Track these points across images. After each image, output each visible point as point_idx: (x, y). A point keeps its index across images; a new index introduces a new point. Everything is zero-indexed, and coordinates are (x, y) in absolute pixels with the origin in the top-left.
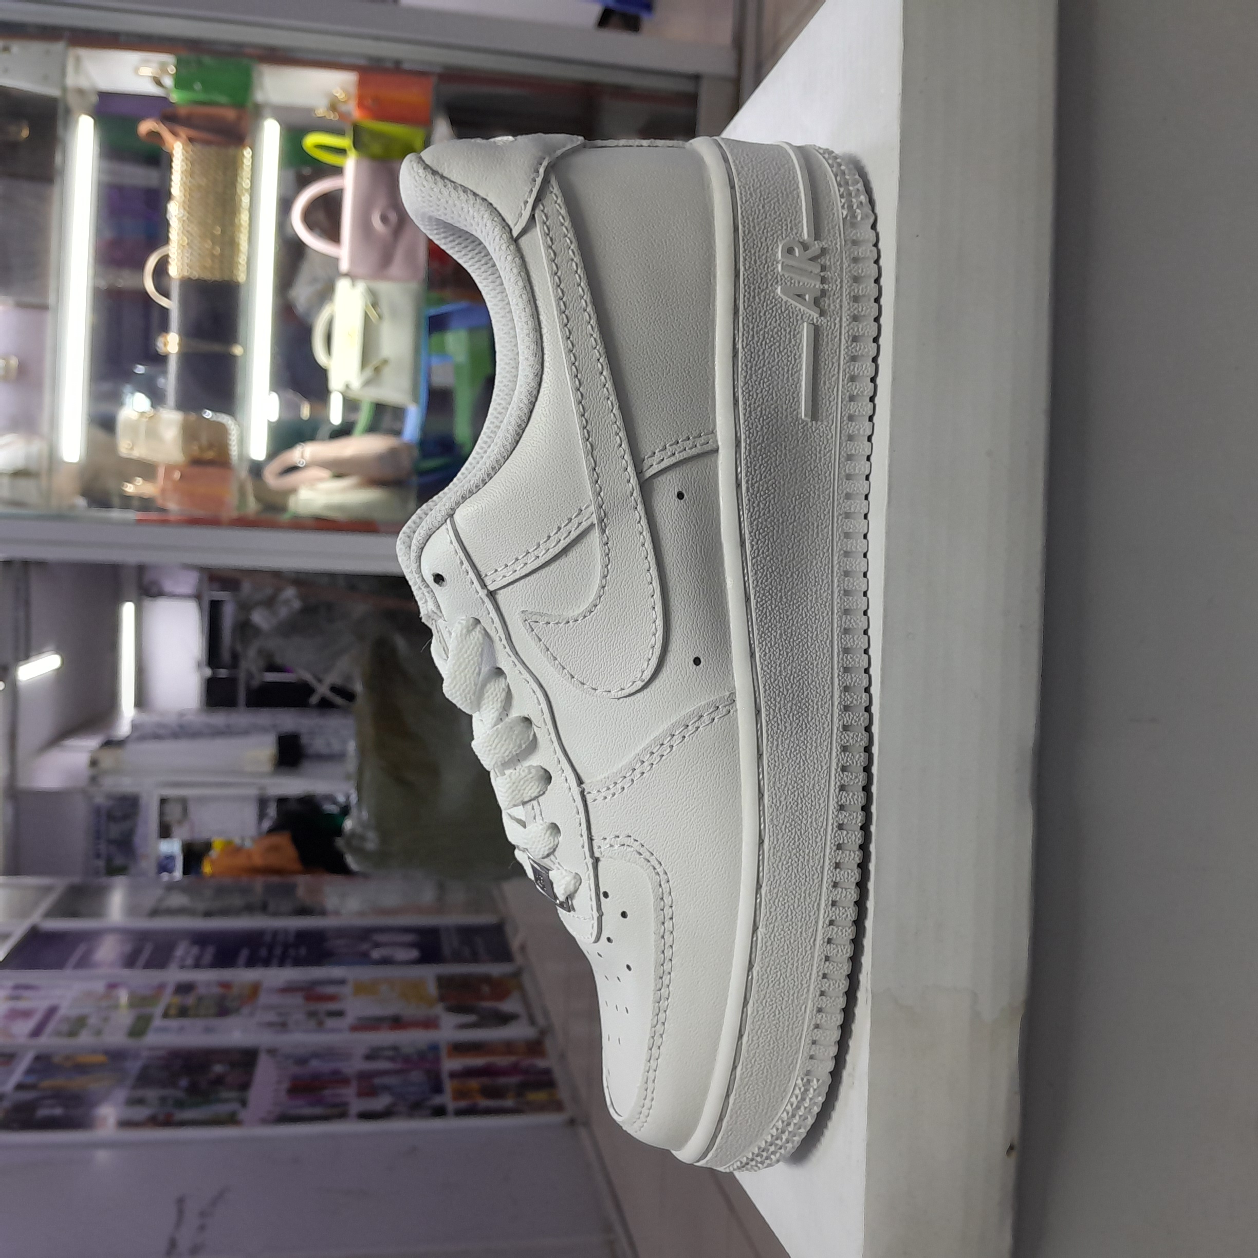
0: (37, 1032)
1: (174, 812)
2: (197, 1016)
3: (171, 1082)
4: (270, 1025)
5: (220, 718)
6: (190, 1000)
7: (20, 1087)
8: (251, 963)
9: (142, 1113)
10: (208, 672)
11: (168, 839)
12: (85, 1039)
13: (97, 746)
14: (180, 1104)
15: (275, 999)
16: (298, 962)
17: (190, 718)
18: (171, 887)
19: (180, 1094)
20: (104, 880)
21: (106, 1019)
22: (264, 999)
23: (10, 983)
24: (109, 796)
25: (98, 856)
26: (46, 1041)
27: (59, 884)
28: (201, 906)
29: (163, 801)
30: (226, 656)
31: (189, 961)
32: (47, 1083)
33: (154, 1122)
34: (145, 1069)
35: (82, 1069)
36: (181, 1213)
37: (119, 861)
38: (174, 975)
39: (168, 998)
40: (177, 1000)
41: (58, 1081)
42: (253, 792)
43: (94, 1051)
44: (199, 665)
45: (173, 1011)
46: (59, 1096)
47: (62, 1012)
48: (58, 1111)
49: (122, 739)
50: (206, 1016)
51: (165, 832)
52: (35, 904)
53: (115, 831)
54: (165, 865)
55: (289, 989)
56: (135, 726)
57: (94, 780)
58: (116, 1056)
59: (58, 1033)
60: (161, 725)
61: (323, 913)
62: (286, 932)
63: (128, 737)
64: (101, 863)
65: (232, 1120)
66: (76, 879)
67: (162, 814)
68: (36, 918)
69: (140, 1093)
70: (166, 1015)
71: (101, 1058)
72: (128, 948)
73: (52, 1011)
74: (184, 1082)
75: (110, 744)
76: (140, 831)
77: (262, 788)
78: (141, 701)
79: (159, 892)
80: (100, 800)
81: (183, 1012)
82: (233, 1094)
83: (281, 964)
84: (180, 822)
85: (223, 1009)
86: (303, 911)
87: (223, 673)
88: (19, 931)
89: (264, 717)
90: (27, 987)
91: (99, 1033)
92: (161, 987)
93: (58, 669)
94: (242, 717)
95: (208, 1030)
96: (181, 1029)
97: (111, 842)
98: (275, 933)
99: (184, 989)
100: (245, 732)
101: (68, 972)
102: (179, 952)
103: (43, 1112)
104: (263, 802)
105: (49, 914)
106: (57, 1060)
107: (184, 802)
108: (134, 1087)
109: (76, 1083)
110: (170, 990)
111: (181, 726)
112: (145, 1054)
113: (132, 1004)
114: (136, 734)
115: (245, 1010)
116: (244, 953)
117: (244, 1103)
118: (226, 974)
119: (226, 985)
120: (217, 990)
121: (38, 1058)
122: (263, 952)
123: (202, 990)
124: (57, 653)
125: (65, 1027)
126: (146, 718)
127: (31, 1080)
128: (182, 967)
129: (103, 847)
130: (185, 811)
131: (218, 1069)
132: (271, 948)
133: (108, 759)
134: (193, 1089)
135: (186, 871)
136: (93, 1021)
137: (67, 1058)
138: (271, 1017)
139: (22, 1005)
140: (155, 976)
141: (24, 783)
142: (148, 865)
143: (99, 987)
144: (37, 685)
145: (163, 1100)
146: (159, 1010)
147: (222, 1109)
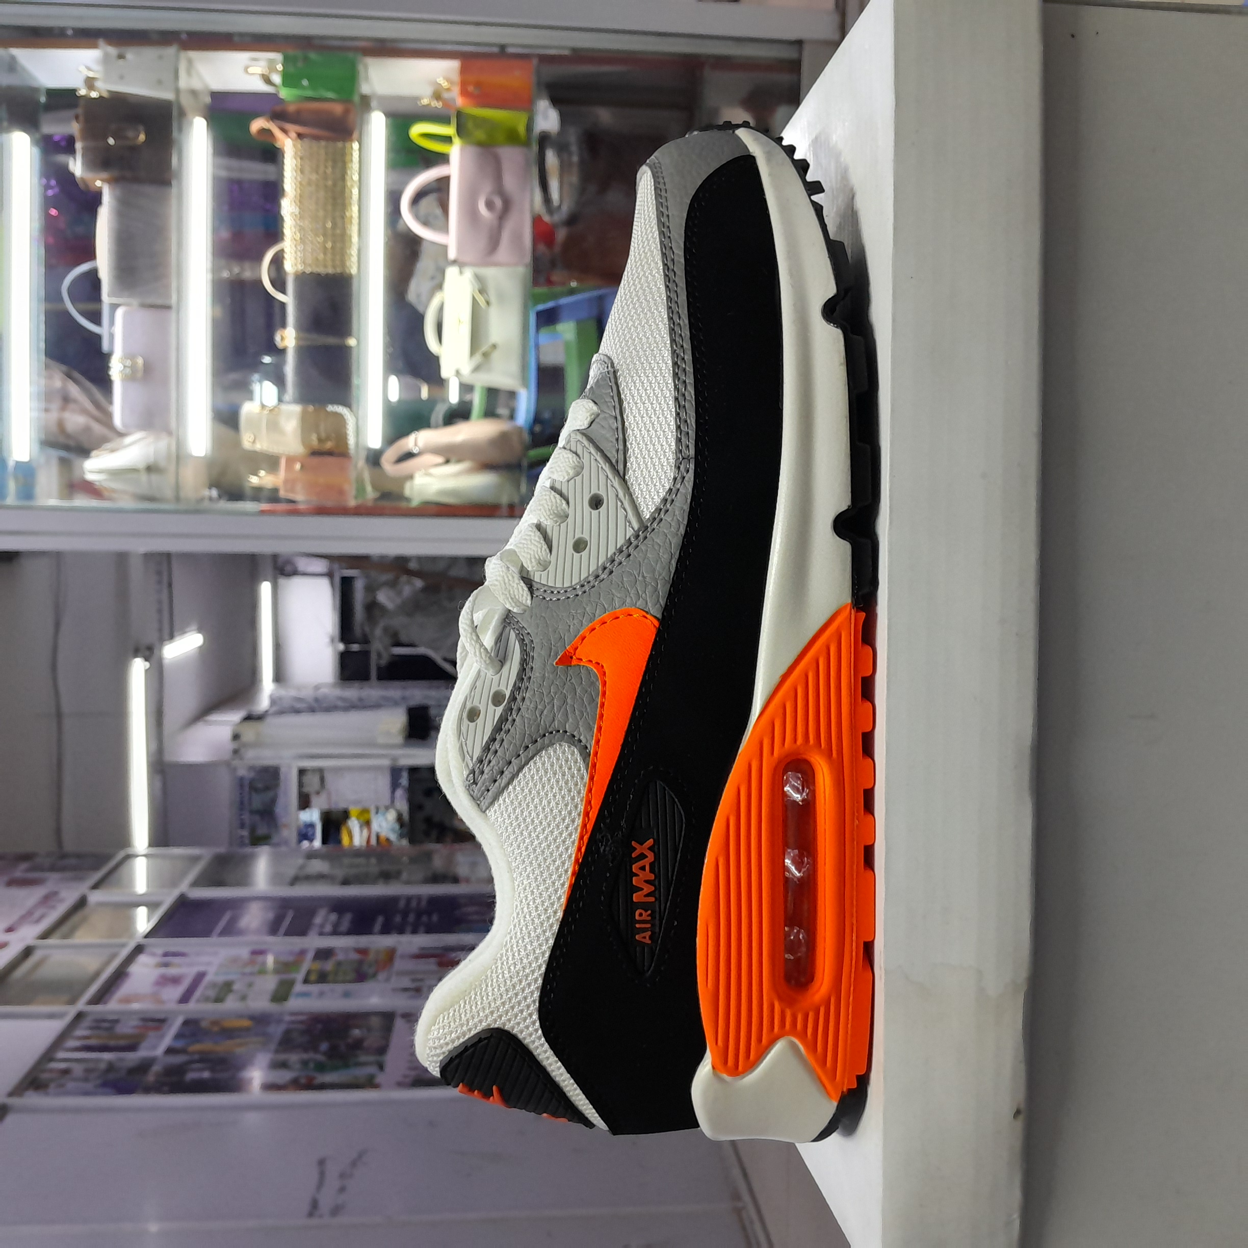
0: (185, 998)
1: (312, 782)
2: (335, 982)
3: (312, 1046)
4: (405, 990)
5: (352, 692)
6: (329, 966)
7: (170, 1051)
8: (386, 930)
9: (285, 1076)
10: (341, 647)
11: (307, 810)
12: (231, 1004)
13: (239, 721)
14: (321, 1068)
15: (410, 965)
16: (430, 929)
17: (325, 691)
18: (312, 855)
19: (320, 1057)
20: (248, 850)
21: (250, 985)
22: (398, 965)
23: (160, 951)
24: (251, 768)
25: (242, 826)
26: (193, 1007)
27: (206, 853)
28: (340, 873)
29: (302, 772)
30: (358, 631)
31: (328, 928)
32: (197, 1047)
33: (297, 1085)
34: (287, 1032)
35: (229, 1033)
36: (322, 1174)
37: (262, 831)
38: (314, 942)
39: (307, 964)
40: (317, 966)
41: (205, 1046)
42: (386, 762)
43: (240, 1016)
44: (332, 640)
45: (313, 977)
46: (206, 1059)
47: (208, 979)
48: (206, 1075)
49: (262, 713)
50: (344, 982)
51: (305, 803)
52: (183, 874)
53: (257, 801)
54: (305, 834)
55: (423, 955)
56: (273, 701)
57: (236, 752)
58: (261, 1020)
59: (207, 999)
60: (299, 700)
61: (456, 880)
62: (419, 898)
63: (267, 711)
64: (245, 833)
65: (370, 1083)
66: (222, 850)
67: (301, 785)
68: (184, 887)
69: (282, 1057)
70: (306, 981)
71: (246, 1023)
72: (271, 915)
73: (200, 977)
74: (324, 1046)
75: (249, 718)
76: (281, 802)
77: (394, 759)
78: (279, 677)
79: (300, 861)
80: (242, 772)
81: (323, 978)
82: (371, 1058)
83: (415, 931)
84: (318, 793)
85: (361, 977)
86: (436, 878)
87: (355, 647)
88: (168, 900)
89: (395, 690)
90: (175, 954)
91: (244, 998)
92: (303, 953)
93: (200, 647)
94: (373, 691)
95: (346, 995)
96: (321, 994)
97: (252, 812)
98: (409, 899)
99: (324, 954)
100: (376, 706)
101: (214, 939)
102: (318, 920)
103: (191, 1076)
104: (395, 772)
105: (196, 884)
106: (204, 1024)
107: (321, 771)
108: (277, 1051)
109: (222, 1047)
110: (310, 955)
111: (317, 700)
112: (288, 1018)
113: (277, 971)
114: (274, 709)
115: (381, 976)
116: (380, 920)
117: (381, 1067)
118: (363, 941)
119: (363, 951)
120: (355, 956)
121: (186, 1023)
122: (398, 919)
123: (340, 957)
124: (199, 632)
125: (212, 993)
126: (283, 692)
127: (179, 1044)
128: (321, 934)
129: (246, 817)
130: (322, 780)
131: (356, 1033)
132: (405, 914)
133: (250, 733)
134: (333, 1053)
135: (325, 841)
136: (236, 987)
137: (215, 1023)
138: (406, 982)
139: (172, 971)
140: (297, 942)
141: (170, 757)
142: (289, 834)
143: (244, 953)
144: (181, 664)
145: (305, 1063)
146: (300, 976)
147: (361, 1073)
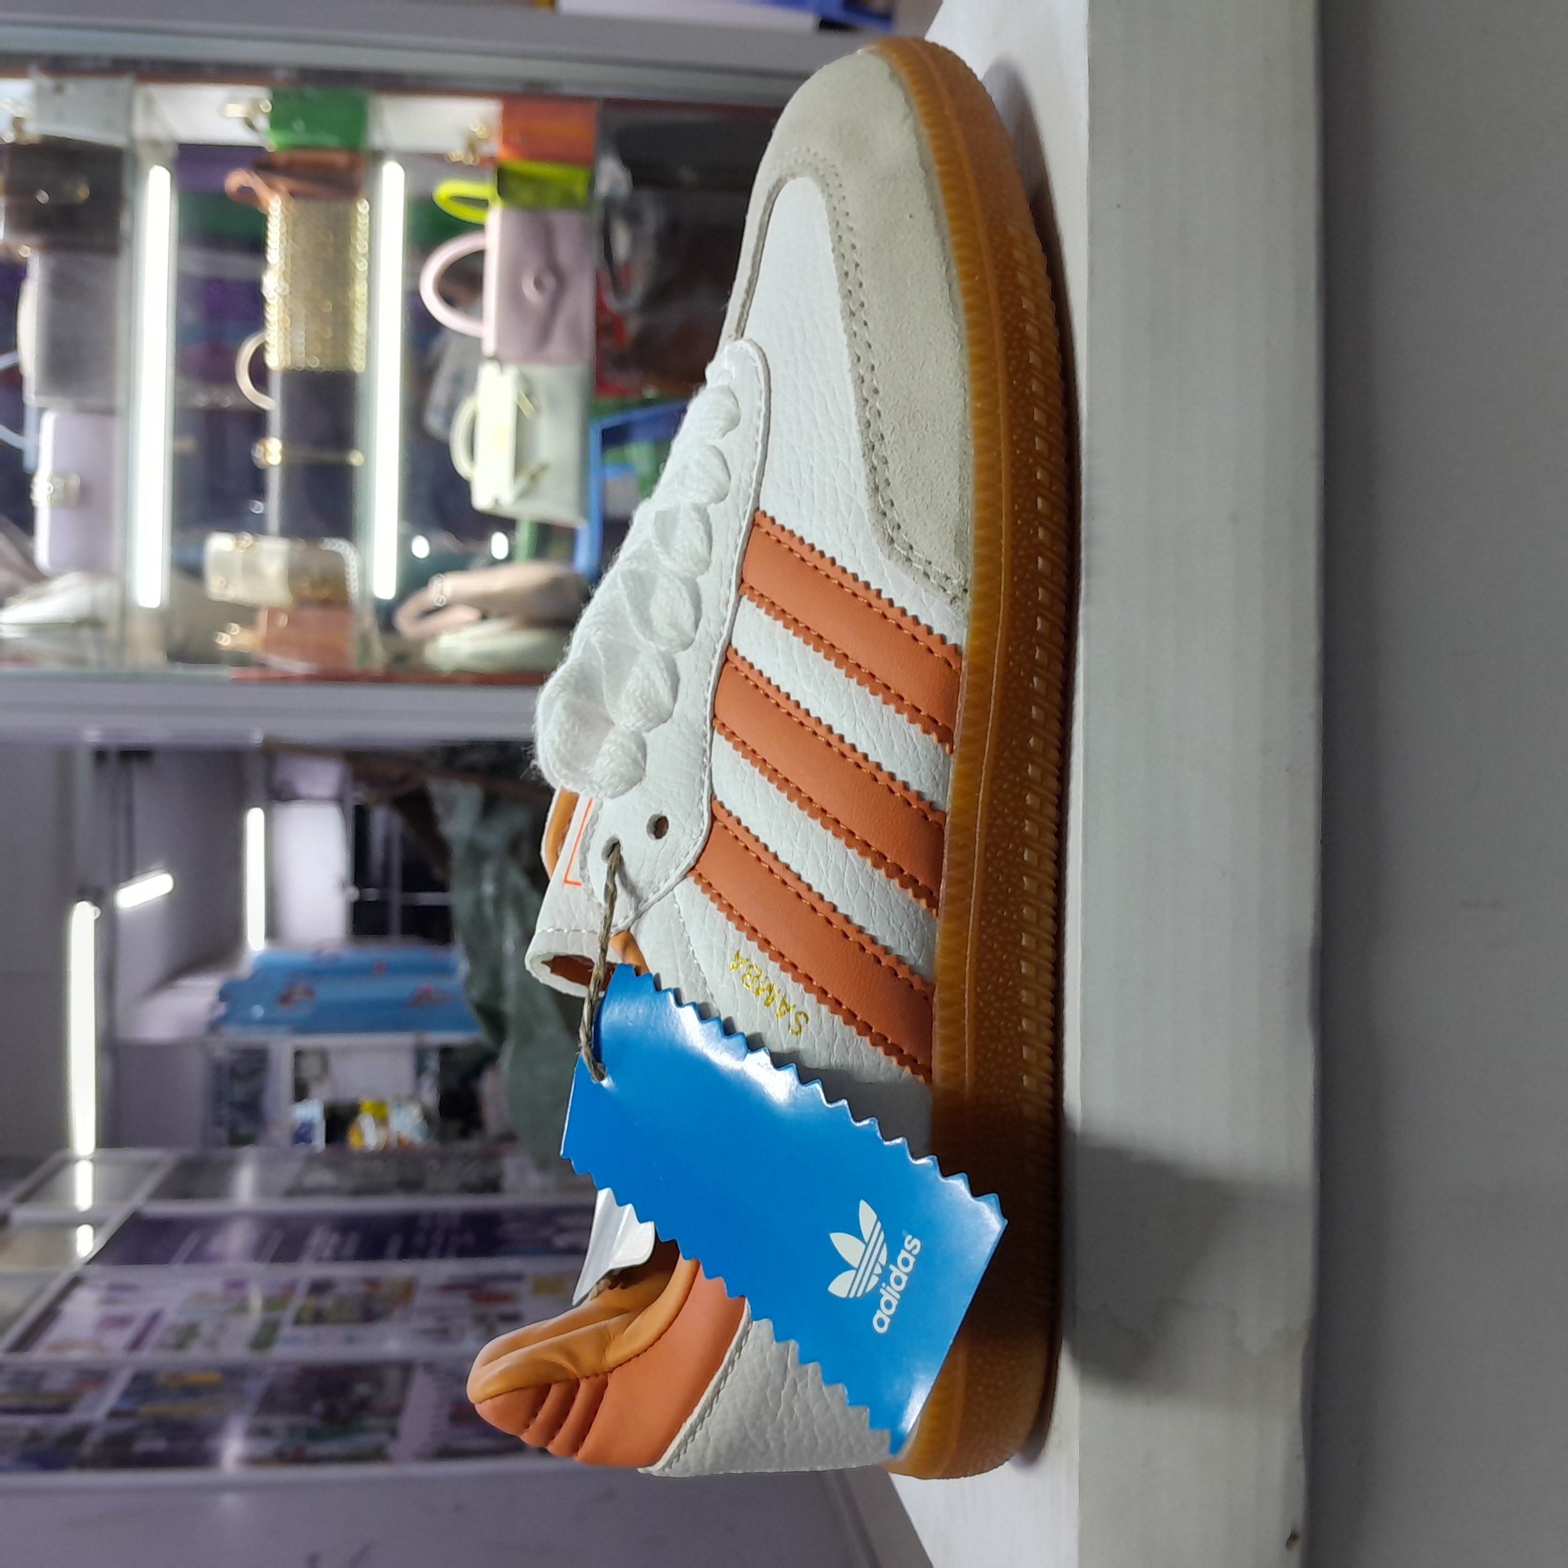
0: (136, 1344)
1: (311, 1067)
2: (338, 1321)
3: (302, 1407)
4: (427, 1332)
6: (327, 1302)
7: (114, 1414)
8: (404, 1254)
10: (354, 893)
11: (304, 1100)
12: (196, 1352)
14: (314, 1435)
15: (435, 1300)
16: (463, 1252)
18: (311, 1160)
19: (313, 1422)
20: (227, 1152)
21: (222, 1328)
22: (421, 1300)
23: (105, 1282)
24: (233, 1049)
25: (219, 1123)
26: (147, 1357)
27: (164, 1158)
28: (348, 1183)
29: (298, 1054)
30: (376, 872)
31: (327, 1252)
32: (149, 1409)
33: (282, 1458)
34: (271, 1390)
35: (192, 1391)
37: (244, 1130)
38: (307, 1270)
39: (299, 1300)
40: (312, 1302)
41: (161, 1407)
42: (409, 1040)
43: (207, 1368)
44: (344, 886)
45: (306, 1317)
46: (161, 1425)
47: (167, 1319)
48: (160, 1445)
50: (348, 1322)
51: (301, 1093)
52: (138, 1183)
53: (239, 1091)
54: (302, 1135)
55: (452, 1287)
58: (234, 1374)
59: (162, 1346)
61: (499, 1189)
62: (448, 1214)
64: (222, 1133)
65: (377, 1455)
66: (188, 1151)
67: (297, 1067)
68: (137, 1201)
69: (265, 1421)
70: (298, 1321)
71: (215, 1377)
72: (252, 1238)
73: (155, 1318)
74: (318, 1407)
76: (270, 1091)
77: (420, 1035)
78: (273, 931)
79: (297, 1167)
80: (220, 1052)
81: (319, 1318)
82: (380, 1422)
83: (442, 1254)
84: (319, 1080)
85: (369, 1313)
86: (470, 1190)
87: (372, 894)
88: (117, 1217)
90: (124, 1288)
91: (212, 1344)
92: (292, 1286)
93: (169, 894)
95: (350, 1340)
96: (316, 1339)
97: (235, 1105)
98: (434, 1217)
99: (319, 1288)
101: (176, 1268)
102: (314, 1242)
103: (142, 1446)
104: (420, 1055)
105: (154, 1196)
106: (160, 1379)
107: (323, 1055)
108: (257, 1414)
109: (186, 1408)
110: (302, 1288)
112: (271, 1371)
113: (264, 1307)
115: (397, 1314)
116: (395, 1243)
117: (393, 1433)
118: (374, 1269)
119: (373, 1283)
120: (360, 1289)
121: (137, 1377)
122: (419, 1240)
123: (342, 1290)
124: (168, 872)
125: (170, 1339)
127: (127, 1406)
128: (319, 1259)
129: (225, 1113)
130: (325, 1065)
131: (362, 1389)
132: (429, 1235)
134: (330, 1415)
135: (329, 1140)
136: (206, 1329)
137: (174, 1377)
138: (429, 1323)
139: (119, 1310)
140: (285, 1272)
141: (123, 1034)
142: (280, 1134)
143: (216, 1286)
144: (142, 914)
145: (292, 1430)
146: (288, 1315)
147: (366, 1441)
